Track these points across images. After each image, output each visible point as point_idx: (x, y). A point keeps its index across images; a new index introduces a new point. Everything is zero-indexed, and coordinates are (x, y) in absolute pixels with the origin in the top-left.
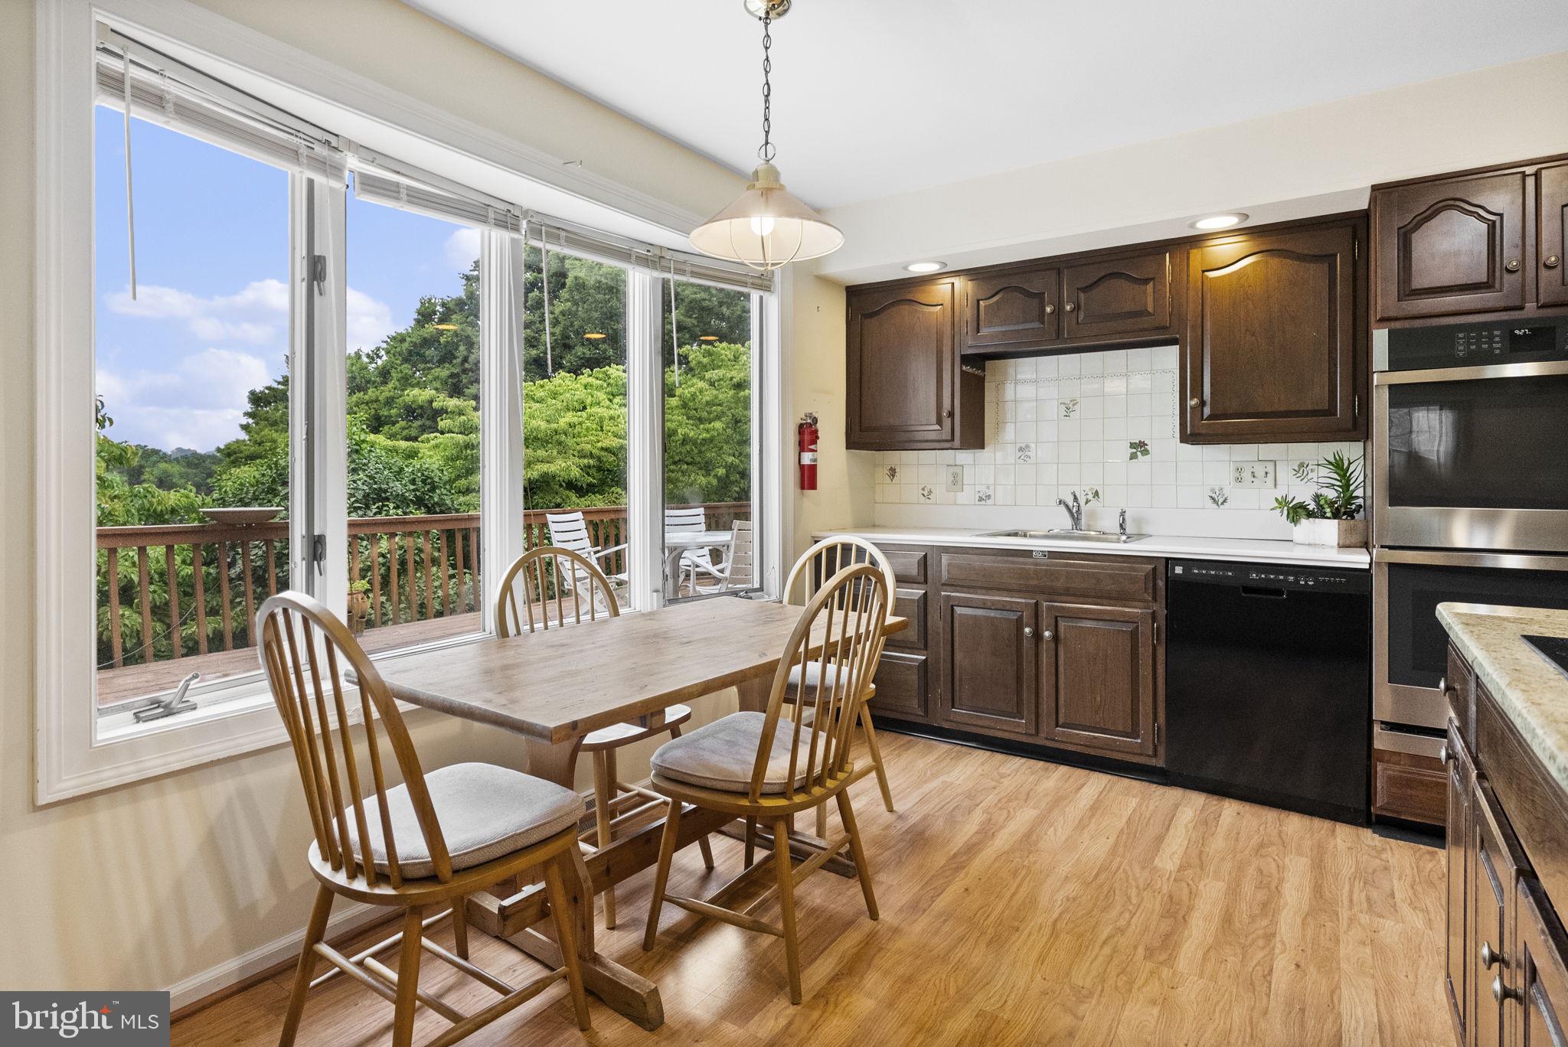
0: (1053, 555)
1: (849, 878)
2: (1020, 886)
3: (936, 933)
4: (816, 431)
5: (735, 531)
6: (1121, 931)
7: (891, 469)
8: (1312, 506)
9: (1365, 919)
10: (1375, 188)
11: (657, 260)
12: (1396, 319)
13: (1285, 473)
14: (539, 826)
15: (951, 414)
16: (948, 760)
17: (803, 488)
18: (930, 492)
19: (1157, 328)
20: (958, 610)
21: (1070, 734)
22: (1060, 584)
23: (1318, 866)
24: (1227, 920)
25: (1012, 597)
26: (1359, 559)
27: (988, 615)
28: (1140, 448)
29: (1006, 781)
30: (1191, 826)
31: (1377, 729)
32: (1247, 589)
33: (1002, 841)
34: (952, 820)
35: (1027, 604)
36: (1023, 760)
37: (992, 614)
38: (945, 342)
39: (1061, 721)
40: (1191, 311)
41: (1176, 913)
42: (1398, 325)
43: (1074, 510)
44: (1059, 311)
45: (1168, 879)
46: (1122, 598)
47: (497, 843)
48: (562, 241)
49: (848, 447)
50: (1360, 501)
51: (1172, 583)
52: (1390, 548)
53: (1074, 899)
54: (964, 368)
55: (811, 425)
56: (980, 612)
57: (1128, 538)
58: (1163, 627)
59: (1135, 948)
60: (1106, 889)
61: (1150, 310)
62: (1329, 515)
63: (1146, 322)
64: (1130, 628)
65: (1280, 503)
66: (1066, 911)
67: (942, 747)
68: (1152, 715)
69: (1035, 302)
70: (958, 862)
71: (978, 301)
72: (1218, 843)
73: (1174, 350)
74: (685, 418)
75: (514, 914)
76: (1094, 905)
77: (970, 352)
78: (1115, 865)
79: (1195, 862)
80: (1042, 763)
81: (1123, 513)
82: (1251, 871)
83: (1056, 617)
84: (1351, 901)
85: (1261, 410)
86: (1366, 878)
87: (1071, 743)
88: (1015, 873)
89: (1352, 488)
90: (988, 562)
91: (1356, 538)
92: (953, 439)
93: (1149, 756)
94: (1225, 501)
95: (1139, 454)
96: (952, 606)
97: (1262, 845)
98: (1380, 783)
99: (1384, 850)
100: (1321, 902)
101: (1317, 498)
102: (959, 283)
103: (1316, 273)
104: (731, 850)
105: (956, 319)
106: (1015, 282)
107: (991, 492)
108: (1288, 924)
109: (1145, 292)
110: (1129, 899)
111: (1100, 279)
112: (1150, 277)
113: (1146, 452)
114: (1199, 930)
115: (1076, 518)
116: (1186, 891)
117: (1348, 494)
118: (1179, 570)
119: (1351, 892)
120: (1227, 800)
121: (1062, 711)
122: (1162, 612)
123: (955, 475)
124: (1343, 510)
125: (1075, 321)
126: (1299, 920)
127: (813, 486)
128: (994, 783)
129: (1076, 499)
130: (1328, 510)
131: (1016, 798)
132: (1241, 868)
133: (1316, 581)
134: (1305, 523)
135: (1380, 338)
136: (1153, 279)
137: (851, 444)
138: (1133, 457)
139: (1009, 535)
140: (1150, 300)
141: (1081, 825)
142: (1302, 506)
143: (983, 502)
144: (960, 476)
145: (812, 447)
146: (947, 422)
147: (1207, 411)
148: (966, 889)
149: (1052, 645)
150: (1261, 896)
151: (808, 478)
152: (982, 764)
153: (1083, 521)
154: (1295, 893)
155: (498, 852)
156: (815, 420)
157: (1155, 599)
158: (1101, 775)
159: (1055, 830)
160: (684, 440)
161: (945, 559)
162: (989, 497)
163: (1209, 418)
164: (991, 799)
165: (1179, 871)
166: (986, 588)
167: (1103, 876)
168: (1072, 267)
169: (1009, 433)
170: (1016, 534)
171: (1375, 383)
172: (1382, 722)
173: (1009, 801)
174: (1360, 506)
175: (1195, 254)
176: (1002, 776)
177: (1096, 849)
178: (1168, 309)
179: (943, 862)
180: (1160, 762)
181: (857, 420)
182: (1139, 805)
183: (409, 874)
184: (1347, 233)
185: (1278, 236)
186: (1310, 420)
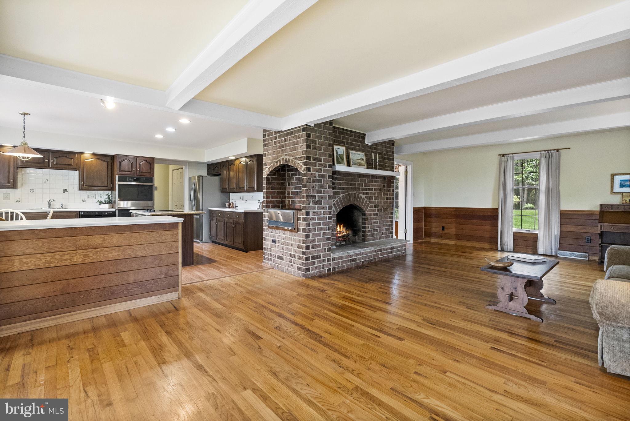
8: (104, 202)
13: (98, 196)
15: (13, 181)
19: (74, 168)
26: (114, 210)
28: (66, 191)
32: (96, 215)
38: (11, 163)
40: (81, 165)
42: (119, 175)
44: (49, 161)
51: (81, 216)
52: (118, 207)
61: (72, 164)
62: (107, 203)
63: (71, 166)
65: (98, 202)
73: (77, 172)
77: (19, 166)
81: (62, 204)
85: (95, 185)
91: (111, 207)
92: (14, 187)
94: (85, 201)
101: (104, 200)
103: (105, 163)
105: (15, 158)
109: (71, 161)
111: (59, 156)
112: (72, 158)
117: (110, 200)
118: (82, 213)
123: (7, 195)
124: (109, 202)
125: (53, 164)
129: (49, 201)
133: (107, 213)
134: (102, 204)
135: (117, 177)
138: (64, 192)
142: (102, 202)
143: (17, 202)
146: (12, 183)
153: (51, 206)
162: (20, 201)
163: (85, 186)
168: (52, 153)
169: (27, 186)
171: (116, 183)
174: (113, 201)
175: (82, 155)
178: (77, 164)
184: (110, 158)
185: (98, 156)
186: (104, 188)
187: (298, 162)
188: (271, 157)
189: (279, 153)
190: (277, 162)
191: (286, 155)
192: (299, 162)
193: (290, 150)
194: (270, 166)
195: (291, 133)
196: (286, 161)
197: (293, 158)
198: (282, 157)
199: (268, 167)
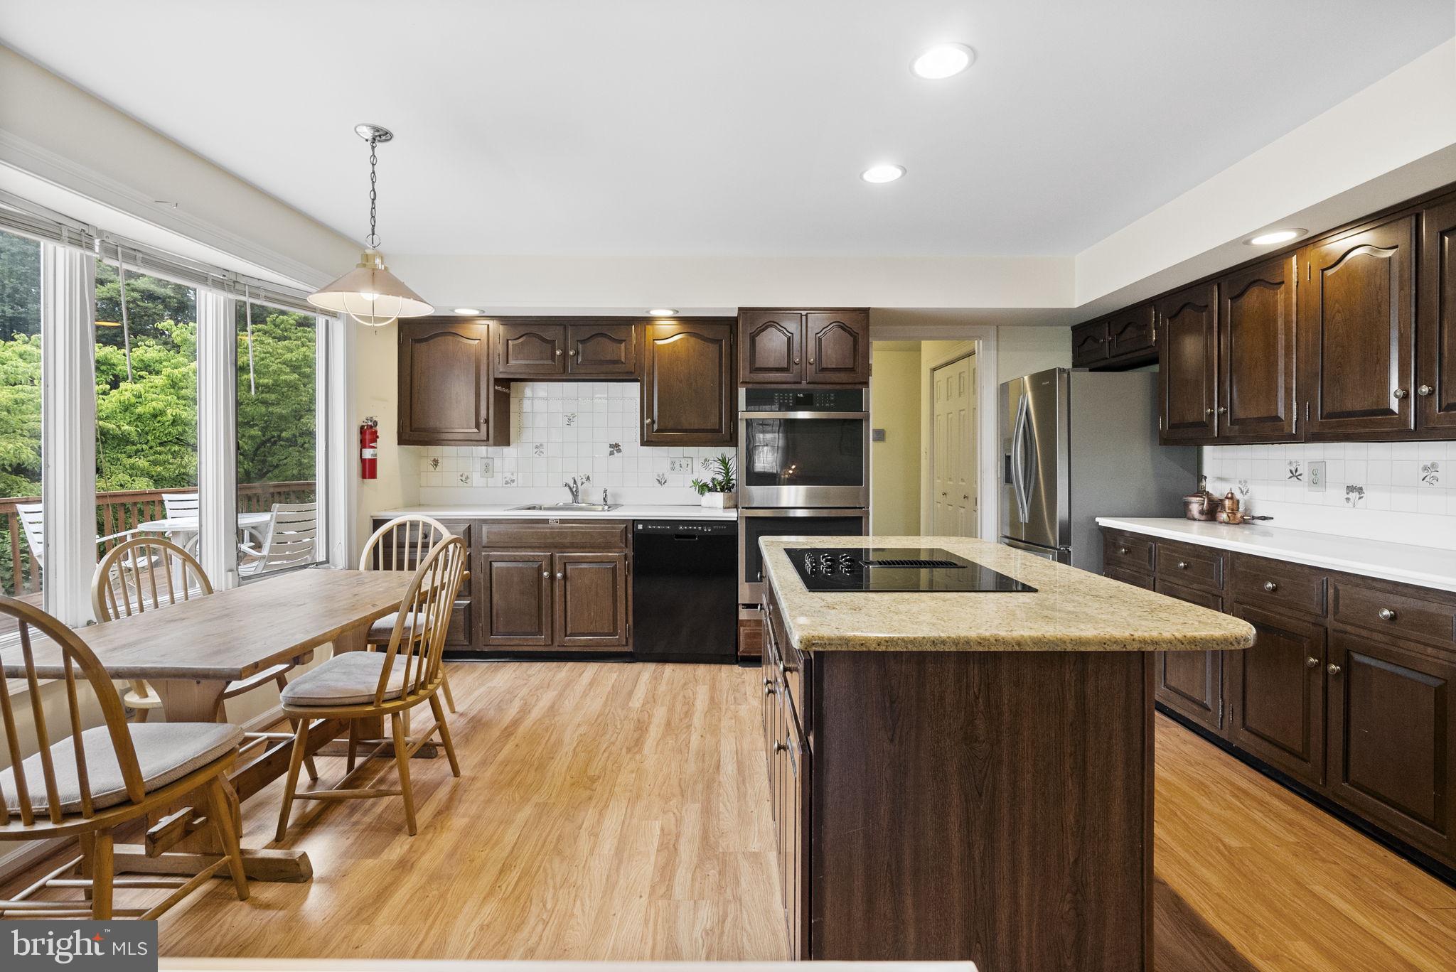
0: (562, 521)
1: (432, 758)
2: (550, 736)
3: (501, 773)
4: (376, 432)
5: (274, 514)
6: (613, 743)
7: (434, 460)
8: (711, 485)
9: (732, 707)
10: (740, 309)
11: (232, 284)
12: (749, 383)
13: (697, 465)
14: (213, 749)
15: (487, 421)
16: (489, 673)
17: (364, 476)
18: (467, 478)
19: (627, 373)
20: (495, 565)
21: (575, 641)
22: (568, 540)
23: (713, 688)
24: (668, 723)
25: (535, 552)
26: (732, 515)
27: (517, 566)
28: (616, 447)
29: (533, 679)
30: (648, 682)
31: (740, 608)
32: (678, 536)
33: (536, 713)
34: (500, 709)
35: (545, 556)
36: (543, 664)
37: (520, 565)
38: (482, 368)
39: (568, 633)
40: (647, 363)
41: (642, 728)
42: (750, 386)
43: (574, 489)
44: (565, 354)
45: (637, 712)
46: (607, 547)
47: (180, 767)
48: (139, 262)
49: (399, 444)
50: (734, 482)
51: (637, 535)
52: (747, 508)
53: (585, 734)
54: (496, 388)
55: (371, 427)
56: (509, 565)
57: (609, 507)
58: (632, 563)
59: (621, 749)
60: (603, 724)
61: (623, 360)
62: (719, 490)
63: (618, 368)
64: (610, 566)
65: (694, 483)
66: (581, 741)
67: (483, 666)
68: (625, 620)
69: (549, 346)
70: (508, 732)
71: (508, 340)
72: (662, 688)
73: (638, 384)
74: (175, 398)
75: (162, 837)
76: (597, 734)
77: (501, 376)
78: (607, 711)
79: (651, 699)
80: (555, 663)
81: (605, 491)
82: (680, 698)
83: (565, 563)
84: (727, 701)
85: (684, 428)
86: (735, 689)
87: (575, 646)
88: (547, 730)
89: (730, 474)
90: (513, 529)
91: (732, 503)
92: (488, 439)
93: (624, 645)
94: (665, 482)
95: (615, 452)
96: (491, 562)
97: (685, 684)
98: (742, 638)
99: (743, 673)
100: (713, 703)
101: (713, 479)
102: (492, 324)
103: (713, 348)
104: (329, 764)
105: (491, 352)
106: (534, 330)
107: (515, 478)
108: (697, 720)
109: (620, 349)
110: (616, 726)
111: (591, 337)
112: (623, 339)
113: (619, 451)
114: (654, 732)
115: (575, 494)
116: (647, 716)
117: (728, 477)
118: (640, 527)
119: (727, 697)
120: (667, 664)
121: (569, 626)
122: (631, 554)
123: (487, 465)
124: (726, 487)
125: (575, 362)
126: (703, 715)
127: (373, 475)
128: (525, 681)
129: (575, 482)
130: (718, 487)
131: (542, 688)
132: (675, 697)
133: (712, 529)
134: (707, 494)
135: (742, 392)
136: (625, 341)
137: (402, 441)
138: (611, 453)
139: (529, 509)
140: (623, 354)
141: (585, 695)
142: (706, 485)
143: (509, 485)
144: (491, 466)
145: (372, 445)
146: (483, 427)
147: (656, 427)
148: (517, 745)
149: (563, 582)
150: (685, 709)
151: (369, 469)
152: (514, 671)
153: (580, 497)
154: (701, 703)
155: (181, 773)
156: (376, 423)
157: (626, 546)
158: (595, 664)
159: (569, 701)
160: (174, 421)
161: (485, 528)
162: (513, 481)
163: (657, 431)
164: (525, 691)
165: (642, 706)
166: (516, 547)
167: (600, 719)
168: (574, 325)
169: (527, 435)
170: (533, 508)
171: (739, 417)
172: (743, 605)
173: (537, 690)
174: (734, 485)
175: (649, 327)
176: (530, 676)
177: (594, 705)
178: (634, 361)
179: (498, 734)
180: (629, 649)
181: (408, 423)
182: (618, 676)
183: (101, 805)
184: (727, 328)
185: (694, 325)
186: (710, 435)
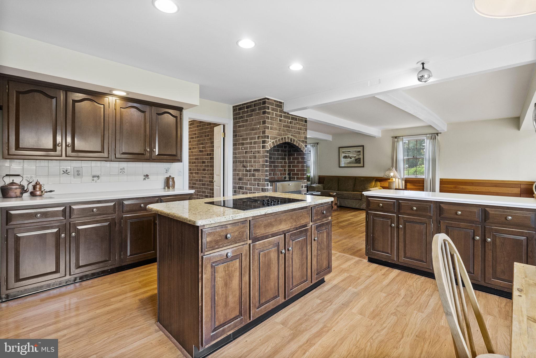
187: (301, 143)
188: (275, 132)
189: (284, 131)
190: (282, 139)
191: (292, 135)
192: (303, 144)
193: (295, 132)
194: (274, 141)
195: (296, 119)
196: (291, 140)
197: (298, 140)
198: (288, 136)
199: (273, 141)
